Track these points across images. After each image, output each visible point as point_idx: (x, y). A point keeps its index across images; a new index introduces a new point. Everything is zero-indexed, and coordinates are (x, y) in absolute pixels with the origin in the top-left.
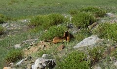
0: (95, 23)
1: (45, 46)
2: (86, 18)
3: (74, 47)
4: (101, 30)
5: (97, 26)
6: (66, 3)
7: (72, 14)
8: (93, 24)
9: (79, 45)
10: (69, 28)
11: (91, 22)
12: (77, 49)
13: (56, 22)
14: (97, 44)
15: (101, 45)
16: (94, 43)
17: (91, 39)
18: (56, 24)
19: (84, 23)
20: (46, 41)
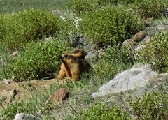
0: (140, 34)
1: (15, 93)
2: (117, 20)
3: (94, 95)
4: (158, 52)
5: (148, 40)
7: (79, 10)
8: (135, 37)
9: (105, 89)
10: (74, 45)
11: (131, 31)
12: (101, 99)
13: (38, 32)
14: (151, 86)
15: (161, 88)
16: (143, 85)
17: (136, 73)
18: (38, 35)
19: (114, 34)
20: (18, 80)
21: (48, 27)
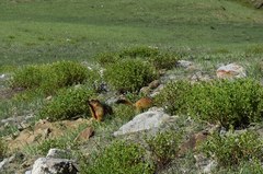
0: (155, 82)
1: (49, 131)
2: (135, 71)
3: (115, 134)
4: (170, 98)
5: (161, 87)
6: (84, 38)
7: (103, 62)
8: (150, 85)
9: (125, 128)
10: (99, 91)
11: (147, 80)
12: (121, 137)
13: (69, 80)
14: (164, 126)
15: (172, 128)
16: (157, 125)
17: (151, 115)
18: (69, 83)
19: (133, 82)
20: (51, 121)
21: (78, 76)
